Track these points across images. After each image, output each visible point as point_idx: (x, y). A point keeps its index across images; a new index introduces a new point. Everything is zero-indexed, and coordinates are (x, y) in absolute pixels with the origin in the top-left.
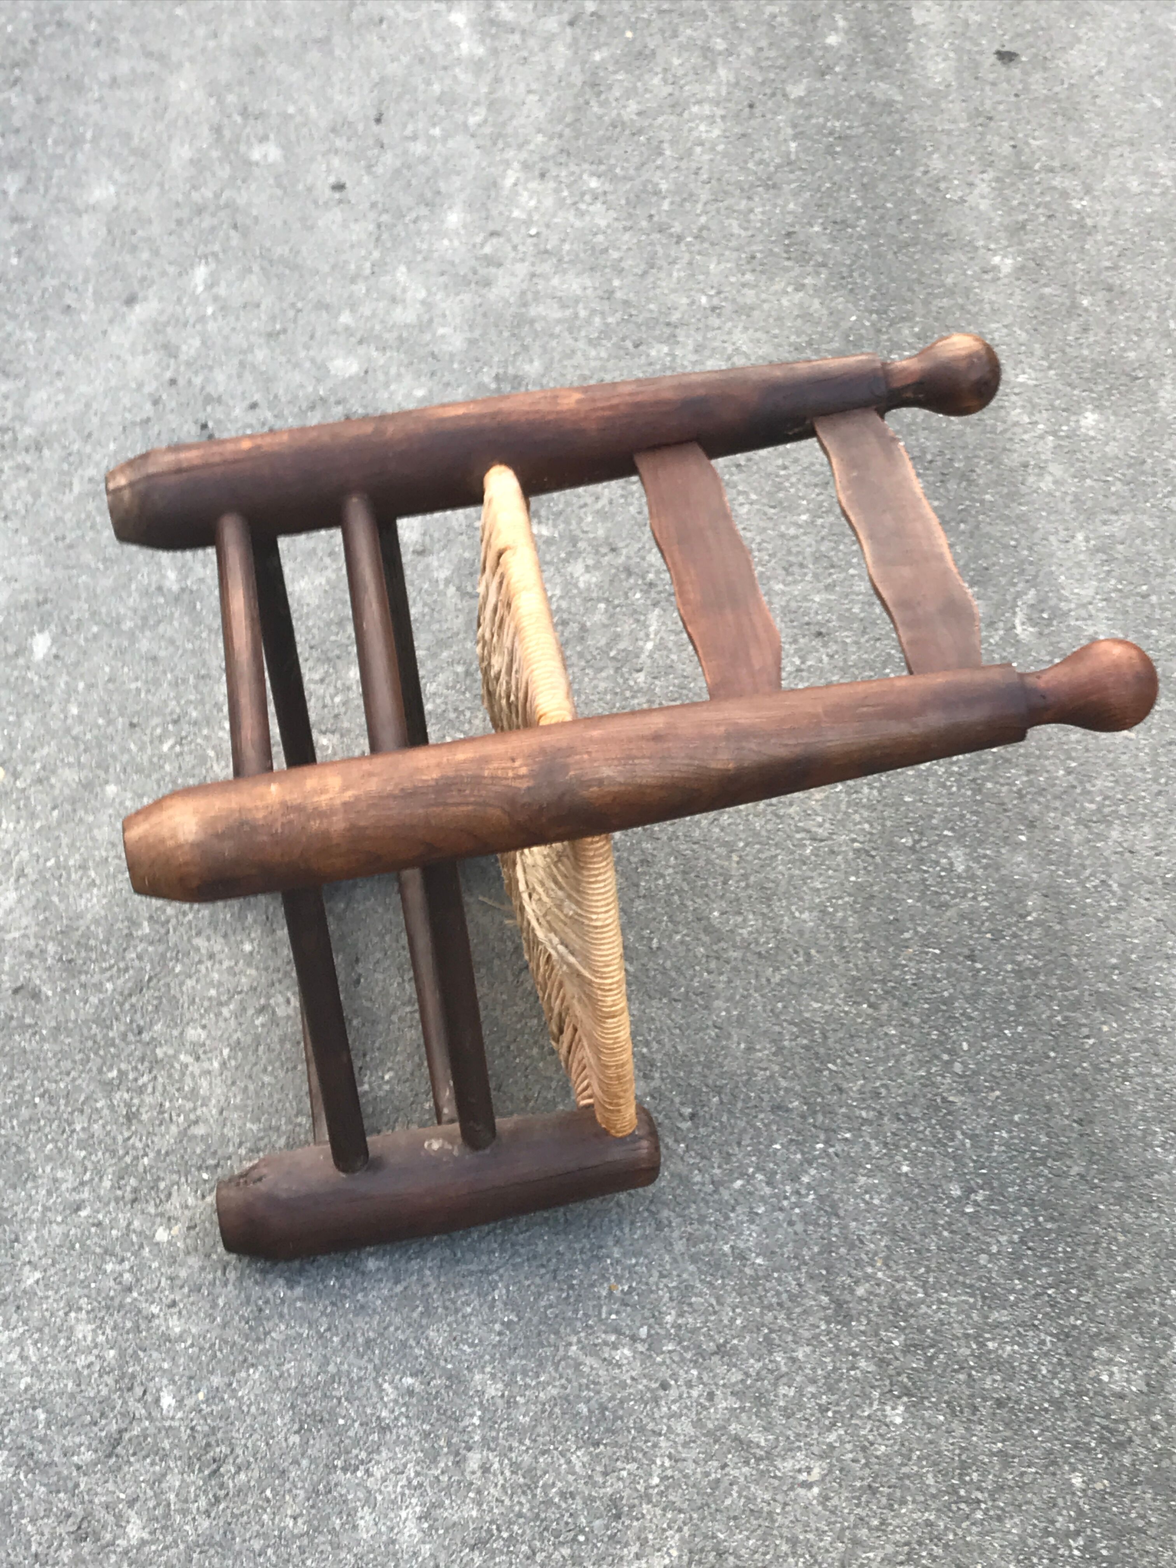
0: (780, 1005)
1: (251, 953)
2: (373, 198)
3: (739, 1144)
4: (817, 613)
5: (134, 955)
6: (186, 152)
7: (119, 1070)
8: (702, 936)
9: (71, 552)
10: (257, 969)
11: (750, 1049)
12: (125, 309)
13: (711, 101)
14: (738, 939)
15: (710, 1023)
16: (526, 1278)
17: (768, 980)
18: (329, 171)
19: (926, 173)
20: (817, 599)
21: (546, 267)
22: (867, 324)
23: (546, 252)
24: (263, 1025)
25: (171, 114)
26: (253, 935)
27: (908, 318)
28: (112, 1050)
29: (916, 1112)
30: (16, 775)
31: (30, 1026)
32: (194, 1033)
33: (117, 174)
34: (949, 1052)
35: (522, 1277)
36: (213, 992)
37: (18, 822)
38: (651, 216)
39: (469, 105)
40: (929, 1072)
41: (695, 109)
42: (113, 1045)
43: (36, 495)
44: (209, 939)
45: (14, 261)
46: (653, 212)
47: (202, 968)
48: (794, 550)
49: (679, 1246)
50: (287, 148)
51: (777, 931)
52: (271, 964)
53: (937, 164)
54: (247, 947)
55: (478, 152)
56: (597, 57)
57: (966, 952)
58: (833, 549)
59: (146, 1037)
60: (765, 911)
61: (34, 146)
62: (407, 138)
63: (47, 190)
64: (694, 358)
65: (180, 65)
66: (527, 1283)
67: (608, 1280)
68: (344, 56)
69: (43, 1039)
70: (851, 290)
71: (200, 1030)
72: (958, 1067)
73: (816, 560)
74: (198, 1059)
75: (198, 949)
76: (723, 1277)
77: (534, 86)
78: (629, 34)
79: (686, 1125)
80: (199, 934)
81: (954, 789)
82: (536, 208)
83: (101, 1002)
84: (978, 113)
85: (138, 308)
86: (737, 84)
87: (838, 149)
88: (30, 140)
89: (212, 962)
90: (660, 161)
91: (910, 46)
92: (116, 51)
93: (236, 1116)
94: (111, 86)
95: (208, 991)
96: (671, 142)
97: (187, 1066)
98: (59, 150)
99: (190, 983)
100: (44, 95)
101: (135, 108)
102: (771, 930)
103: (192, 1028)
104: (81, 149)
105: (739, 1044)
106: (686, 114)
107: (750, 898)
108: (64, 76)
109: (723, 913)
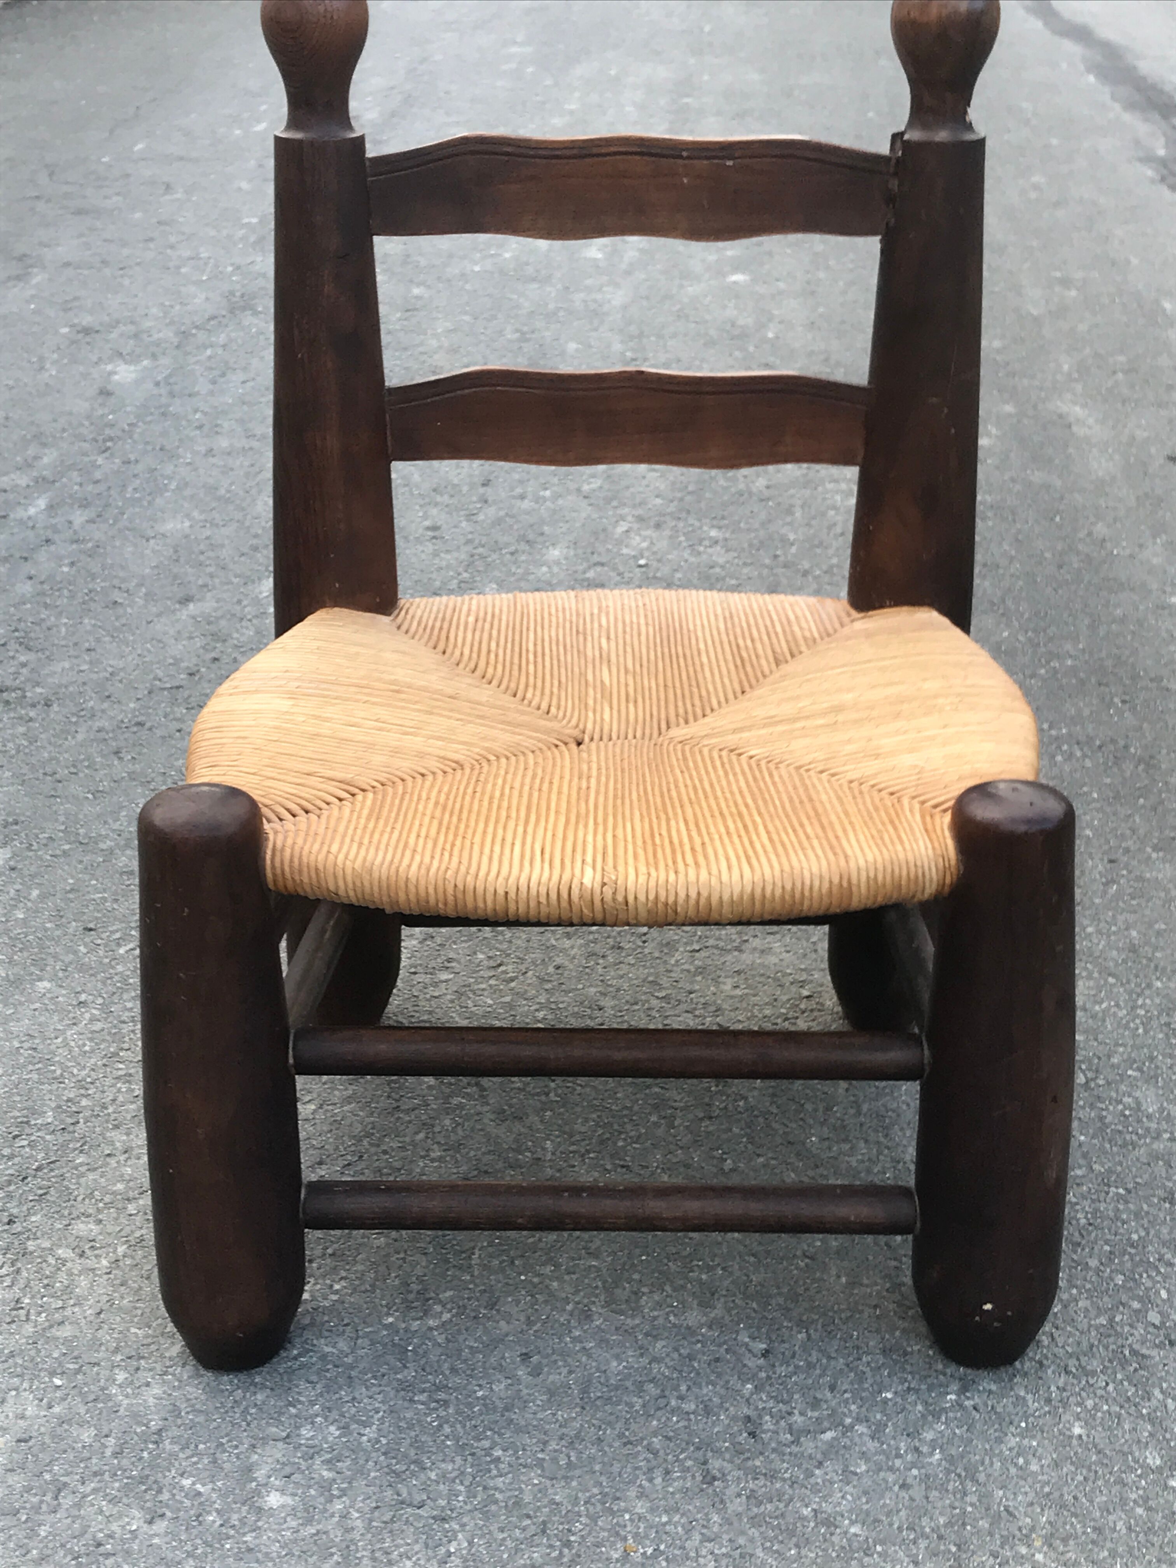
2: (470, 536)
3: (832, 1388)
5: (25, 1143)
9: (60, 785)
11: (854, 1283)
12: (177, 606)
14: (844, 1166)
15: (799, 1253)
16: (502, 1530)
18: (425, 517)
19: (1090, 534)
23: (655, 578)
29: (1095, 1364)
32: (81, 1228)
33: (195, 514)
34: (1140, 1299)
35: (494, 1527)
36: (120, 1186)
38: (776, 557)
40: (1111, 1320)
41: (830, 486)
43: (33, 740)
44: (128, 1134)
45: (65, 569)
46: (778, 553)
47: (113, 1162)
49: (736, 1505)
53: (1101, 529)
55: (589, 508)
57: (1161, 1193)
59: (17, 1227)
61: (112, 492)
62: (514, 497)
63: (116, 521)
66: (501, 1536)
67: (625, 1539)
71: (92, 1226)
72: (1154, 1317)
74: (81, 1254)
75: (112, 1143)
76: (797, 1546)
79: (756, 1363)
81: (1141, 1031)
82: (648, 549)
84: (1146, 495)
85: (191, 606)
88: (109, 488)
89: (127, 1155)
90: (789, 519)
91: (1071, 450)
92: (217, 433)
93: (118, 1319)
94: (205, 455)
95: (115, 1184)
96: (802, 507)
97: (64, 1262)
98: (137, 495)
99: (91, 1176)
100: (133, 459)
101: (227, 470)
102: (889, 1159)
103: (83, 1222)
104: (161, 495)
105: (839, 1277)
106: (820, 489)
107: (861, 1125)
108: (158, 448)
109: (824, 1139)
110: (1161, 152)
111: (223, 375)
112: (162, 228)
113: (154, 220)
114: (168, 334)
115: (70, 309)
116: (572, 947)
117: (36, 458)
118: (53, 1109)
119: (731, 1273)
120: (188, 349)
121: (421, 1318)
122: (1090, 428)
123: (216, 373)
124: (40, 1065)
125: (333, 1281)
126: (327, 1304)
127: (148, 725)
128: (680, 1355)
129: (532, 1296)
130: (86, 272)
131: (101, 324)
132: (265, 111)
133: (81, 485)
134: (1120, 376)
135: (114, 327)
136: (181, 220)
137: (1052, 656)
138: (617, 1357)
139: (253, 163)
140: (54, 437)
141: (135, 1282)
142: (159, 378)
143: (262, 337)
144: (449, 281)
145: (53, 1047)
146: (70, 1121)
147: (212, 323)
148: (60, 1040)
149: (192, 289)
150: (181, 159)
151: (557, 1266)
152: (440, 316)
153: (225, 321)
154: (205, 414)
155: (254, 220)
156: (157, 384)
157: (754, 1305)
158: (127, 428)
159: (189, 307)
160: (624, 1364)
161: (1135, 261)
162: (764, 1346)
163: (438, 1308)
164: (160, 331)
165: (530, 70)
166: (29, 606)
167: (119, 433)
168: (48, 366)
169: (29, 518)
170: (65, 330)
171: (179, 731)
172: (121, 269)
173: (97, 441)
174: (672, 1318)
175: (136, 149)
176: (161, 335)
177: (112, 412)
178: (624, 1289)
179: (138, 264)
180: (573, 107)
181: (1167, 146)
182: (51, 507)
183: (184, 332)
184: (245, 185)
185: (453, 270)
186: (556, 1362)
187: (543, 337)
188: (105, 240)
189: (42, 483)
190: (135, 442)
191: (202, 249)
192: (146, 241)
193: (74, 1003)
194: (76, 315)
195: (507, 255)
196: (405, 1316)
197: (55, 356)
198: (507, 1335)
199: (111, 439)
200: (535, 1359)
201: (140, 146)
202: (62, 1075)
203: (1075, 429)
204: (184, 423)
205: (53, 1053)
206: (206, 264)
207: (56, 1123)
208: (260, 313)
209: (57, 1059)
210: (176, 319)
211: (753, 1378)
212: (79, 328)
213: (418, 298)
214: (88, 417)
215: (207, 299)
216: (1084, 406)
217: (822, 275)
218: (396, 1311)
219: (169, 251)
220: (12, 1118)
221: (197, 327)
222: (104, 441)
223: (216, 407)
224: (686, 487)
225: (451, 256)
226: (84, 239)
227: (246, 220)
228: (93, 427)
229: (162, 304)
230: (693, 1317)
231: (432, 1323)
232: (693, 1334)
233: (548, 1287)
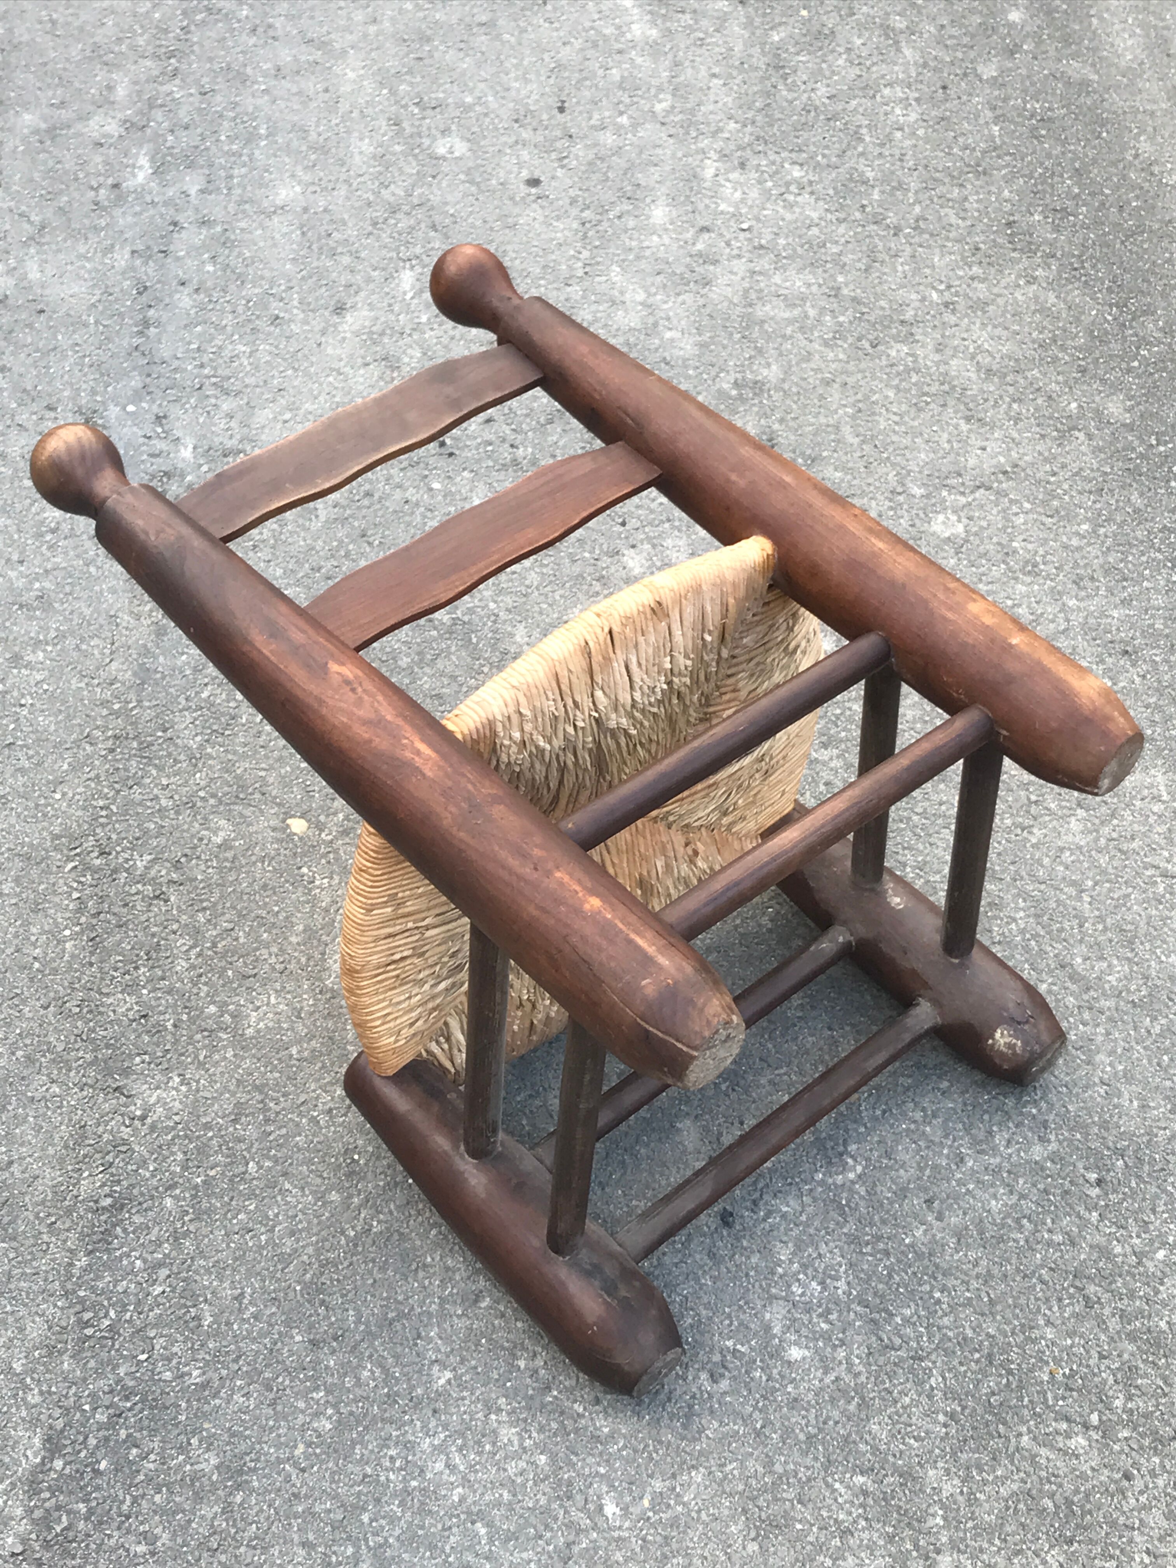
0: (1165, 1058)
2: (572, 192)
3: (1154, 1211)
4: (1118, 630)
6: (367, 147)
8: (1069, 984)
11: (1144, 1107)
12: (336, 318)
13: (902, 83)
14: (1107, 986)
15: (1097, 1080)
16: (961, 1364)
17: (1149, 1032)
18: (520, 165)
19: (1136, 156)
20: (1116, 615)
21: (765, 263)
22: (1109, 318)
23: (762, 247)
25: (344, 106)
27: (1149, 311)
30: (320, 827)
33: (300, 173)
35: (955, 1362)
37: (332, 878)
38: (863, 206)
39: (653, 91)
41: (887, 91)
45: (210, 268)
46: (865, 202)
48: (1082, 563)
49: (1114, 1324)
50: (472, 140)
51: (1146, 978)
53: (1145, 146)
55: (671, 141)
56: (776, 37)
58: (1121, 561)
60: (1129, 955)
61: (208, 143)
62: (595, 128)
63: (230, 190)
64: (937, 357)
65: (344, 52)
66: (963, 1369)
67: (1047, 1363)
68: (513, 41)
70: (1086, 282)
73: (1107, 573)
76: (1165, 1356)
77: (716, 70)
78: (804, 13)
79: (1095, 1192)
82: (743, 201)
85: (349, 318)
86: (925, 65)
87: (1043, 132)
88: (202, 136)
98: (234, 147)
100: (207, 87)
101: (305, 100)
102: (1139, 976)
104: (257, 146)
105: (1131, 1101)
106: (878, 97)
107: (1110, 941)
109: (1086, 959)
117: (109, 88)
121: (842, 1173)
128: (1038, 1190)
129: (915, 1143)
138: (994, 1196)
140: (113, 52)
151: (924, 1111)
157: (1079, 1136)
158: (182, 36)
160: (1001, 1202)
162: (1096, 1176)
163: (851, 1162)
166: (199, 328)
167: (178, 44)
169: (143, 188)
173: (160, 59)
174: (1022, 1154)
178: (980, 1129)
182: (157, 170)
186: (951, 1205)
189: (132, 130)
190: (198, 58)
196: (830, 1172)
198: (909, 1182)
200: (936, 1204)
211: (1096, 1207)
218: (821, 1167)
230: (1038, 1152)
231: (851, 1176)
232: (1043, 1169)
233: (924, 1132)
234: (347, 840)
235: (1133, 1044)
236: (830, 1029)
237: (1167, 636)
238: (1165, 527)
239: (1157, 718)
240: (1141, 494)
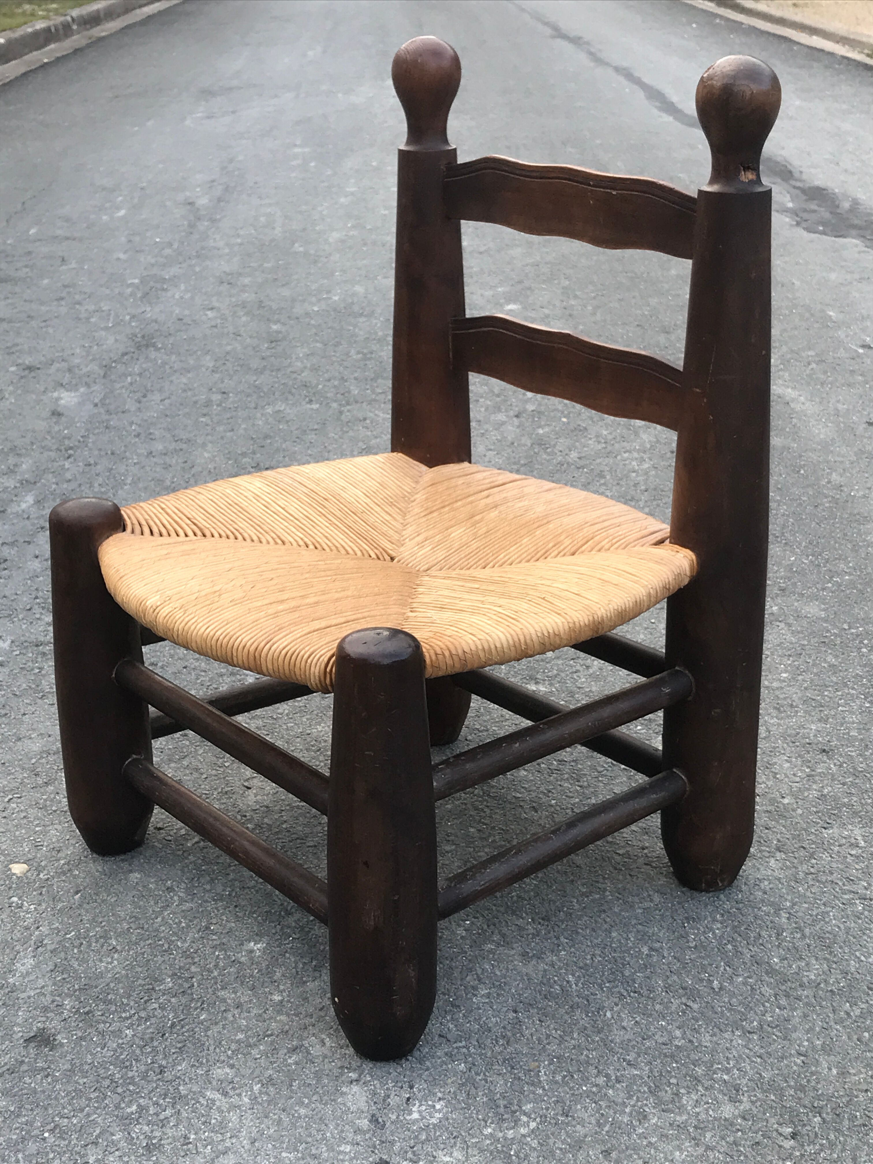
0: (866, 1034)
1: (281, 1001)
4: (815, 736)
5: (156, 1006)
7: (139, 1106)
10: (288, 1015)
11: (843, 1073)
13: (638, 451)
14: (805, 980)
15: (793, 1052)
17: (848, 1014)
19: (829, 482)
20: (813, 727)
22: (806, 561)
24: (296, 1063)
26: (282, 987)
28: (131, 1088)
30: (39, 869)
31: (43, 1069)
32: (220, 1072)
36: (240, 1036)
37: (39, 904)
41: (626, 455)
42: (133, 1083)
44: (235, 992)
47: (230, 1016)
51: (845, 972)
52: (302, 1010)
53: (836, 478)
54: (277, 998)
56: (541, 431)
58: (818, 695)
59: (168, 1076)
60: (828, 956)
61: (83, 488)
68: (336, 437)
69: (56, 1080)
70: (786, 544)
71: (228, 1070)
73: (805, 702)
74: (225, 1094)
75: (224, 1000)
78: (564, 420)
79: (789, 1144)
80: (223, 988)
83: (119, 1046)
84: (861, 451)
86: (658, 441)
88: (80, 485)
89: (239, 1010)
90: (602, 481)
91: (795, 421)
92: (152, 439)
93: (270, 1146)
94: (147, 456)
95: (236, 1035)
96: (610, 471)
97: (213, 1101)
98: (103, 490)
99: (216, 1029)
100: (92, 462)
101: (167, 467)
102: (838, 971)
103: (219, 1068)
104: (122, 488)
105: (830, 1069)
106: (619, 457)
107: (809, 946)
108: (109, 452)
109: (783, 959)
110: (790, 205)
111: (145, 396)
112: (67, 290)
113: (59, 284)
114: (94, 367)
115: (13, 353)
116: (540, 818)
117: (16, 465)
118: (169, 976)
119: (746, 1072)
120: (113, 377)
121: (513, 1128)
122: (803, 404)
123: (139, 395)
124: (150, 941)
125: (434, 1102)
126: (434, 1121)
127: (160, 664)
128: (727, 1142)
129: (595, 1102)
130: (18, 325)
131: (40, 363)
132: (121, 202)
133: (57, 484)
134: (814, 365)
135: (52, 365)
136: (80, 283)
137: (832, 574)
138: (679, 1148)
139: (123, 239)
140: (27, 449)
141: (275, 1114)
142: (96, 401)
143: (167, 367)
144: (297, 318)
145: (156, 925)
146: (186, 985)
147: (126, 357)
148: (159, 919)
149: (103, 333)
150: (67, 238)
151: (607, 1076)
152: (298, 344)
153: (135, 356)
154: (140, 425)
155: (136, 281)
156: (96, 405)
157: (773, 1097)
158: (82, 440)
159: (105, 346)
160: (686, 1153)
161: (797, 283)
162: (790, 1130)
163: (524, 1119)
164: (87, 366)
165: (313, 164)
166: (41, 578)
167: (77, 443)
168: (7, 396)
169: (23, 511)
170: (13, 369)
171: (185, 668)
172: (45, 321)
173: (61, 451)
174: (711, 1113)
175: (31, 233)
176: (88, 369)
177: (67, 428)
178: (666, 1092)
179: (56, 317)
180: (353, 189)
181: (792, 201)
182: (38, 502)
183: (106, 366)
184: (122, 256)
185: (298, 310)
186: (631, 1156)
187: (380, 356)
188: (25, 301)
189: (27, 484)
190: (91, 449)
191: (102, 304)
192: (57, 300)
193: (163, 889)
194: (18, 357)
195: (336, 298)
196: (500, 1127)
197: (11, 388)
198: (586, 1136)
199: (71, 448)
200: (614, 1155)
201: (32, 231)
202: (169, 948)
203: (792, 405)
204: (124, 433)
205: (157, 930)
206: (109, 315)
207: (176, 987)
208: (160, 348)
209: (162, 935)
210: (97, 357)
212: (25, 367)
213: (278, 332)
214: (49, 432)
215: (116, 340)
216: (794, 388)
217: (573, 302)
218: (491, 1123)
219: (77, 306)
220: (140, 985)
221: (115, 361)
222: (66, 450)
223: (146, 421)
224: (519, 461)
225: (294, 300)
226: (10, 301)
227: (129, 282)
228: (54, 441)
229: (84, 346)
230: (728, 1111)
231: (523, 1131)
232: (732, 1124)
233: (605, 1095)
234: (64, 878)
235: (832, 1023)
236: (515, 1011)
237: (862, 740)
238: (857, 674)
239: (853, 791)
240: (836, 657)
